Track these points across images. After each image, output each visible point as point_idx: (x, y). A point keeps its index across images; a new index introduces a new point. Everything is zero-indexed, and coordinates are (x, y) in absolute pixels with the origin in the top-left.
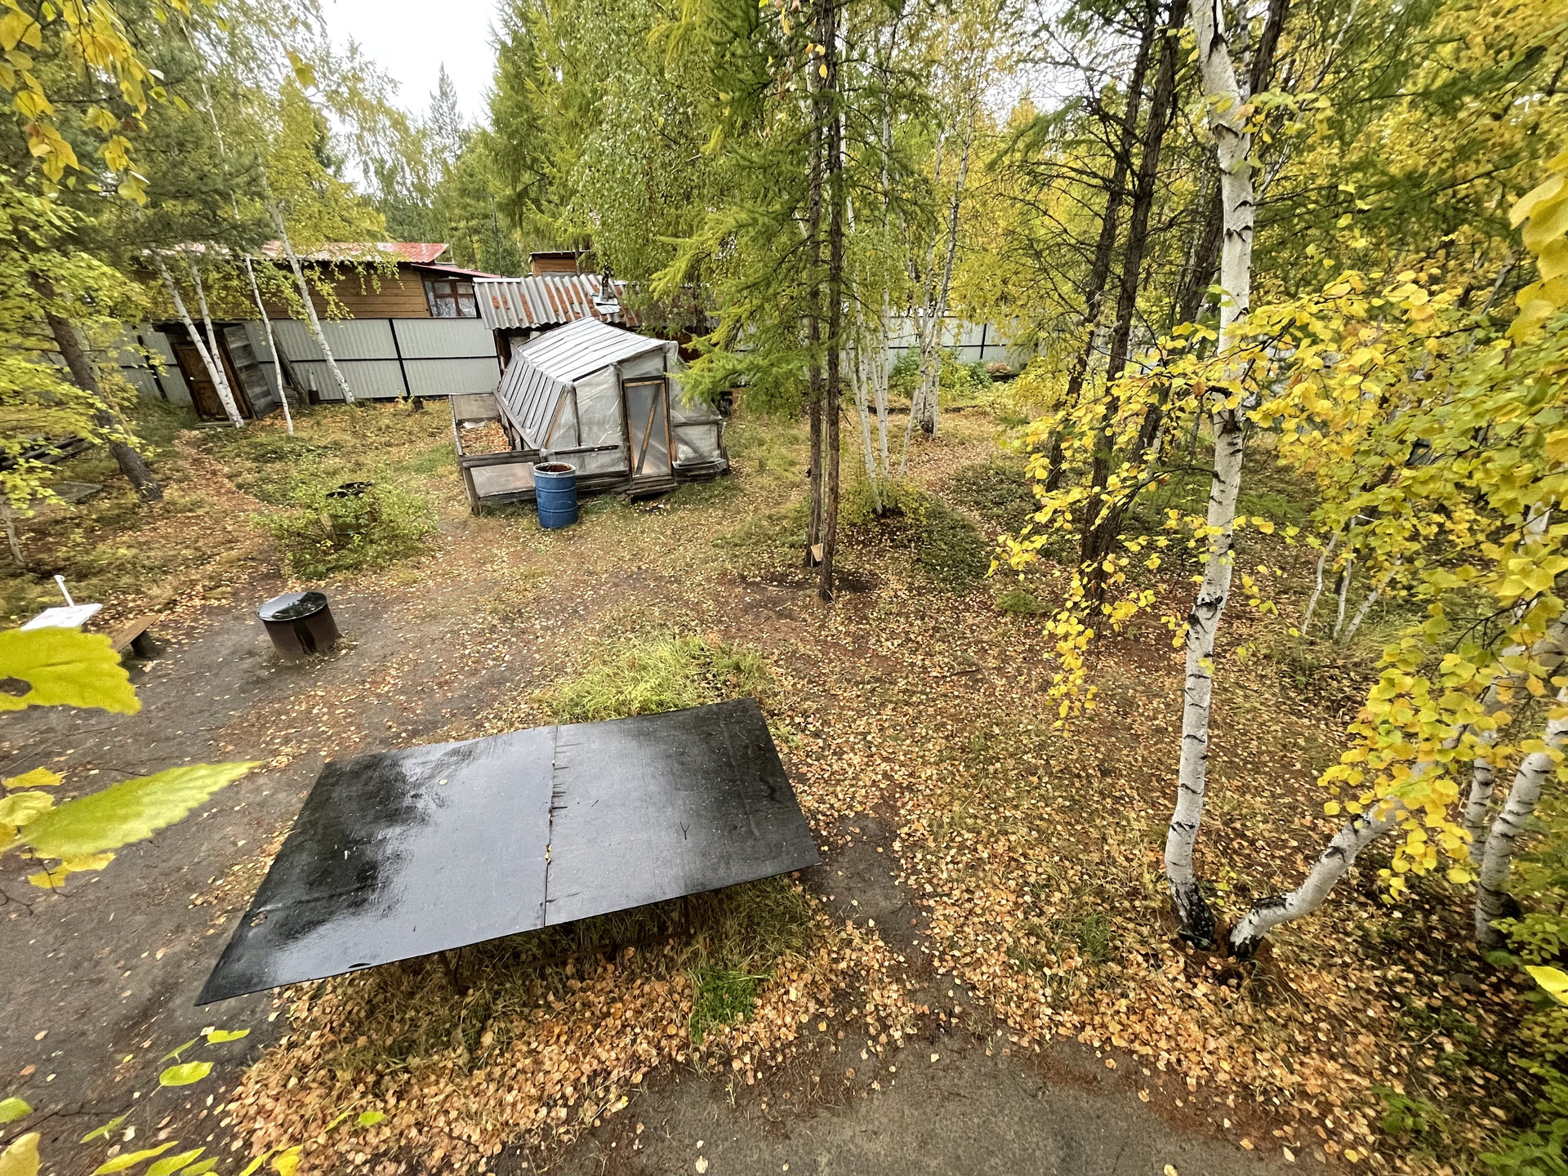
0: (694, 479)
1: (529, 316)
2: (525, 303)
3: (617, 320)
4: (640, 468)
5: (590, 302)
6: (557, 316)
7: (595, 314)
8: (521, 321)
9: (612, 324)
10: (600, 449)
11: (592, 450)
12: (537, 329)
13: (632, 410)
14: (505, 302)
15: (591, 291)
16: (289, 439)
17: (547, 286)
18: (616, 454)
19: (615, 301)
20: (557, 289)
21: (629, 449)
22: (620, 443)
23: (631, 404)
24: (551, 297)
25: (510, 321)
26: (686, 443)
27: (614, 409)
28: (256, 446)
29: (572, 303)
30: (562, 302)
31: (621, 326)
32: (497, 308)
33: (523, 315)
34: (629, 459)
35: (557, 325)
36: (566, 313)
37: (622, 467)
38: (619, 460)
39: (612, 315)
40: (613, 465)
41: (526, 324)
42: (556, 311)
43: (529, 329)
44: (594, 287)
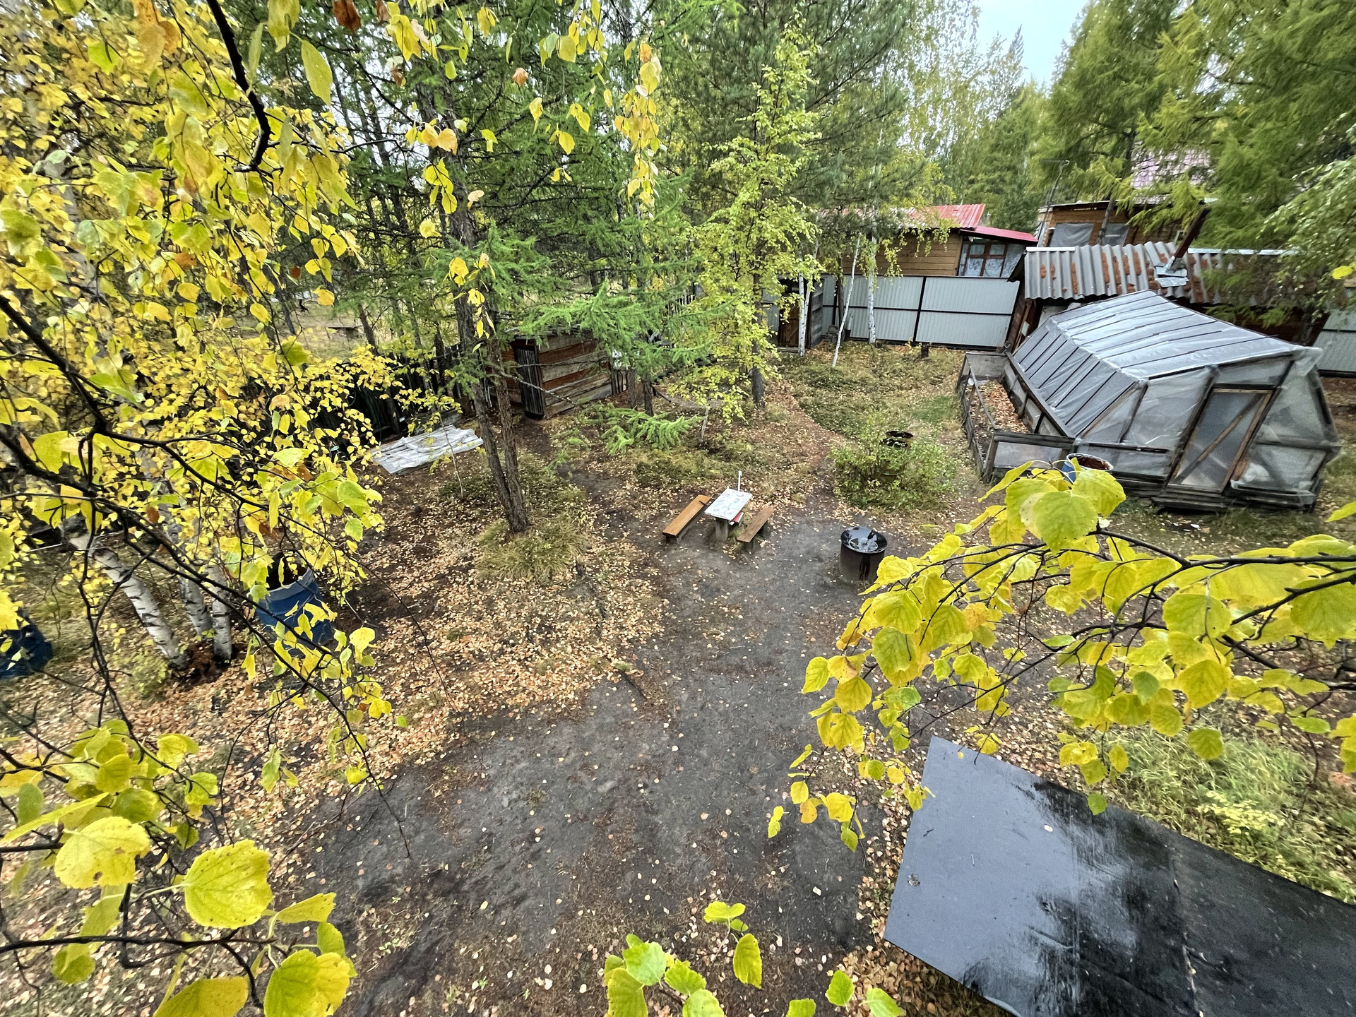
0: (1254, 505)
1: (1075, 287)
2: (1073, 272)
3: (1179, 294)
4: (1182, 477)
5: (1150, 273)
6: (1107, 287)
7: (1154, 287)
8: (1064, 291)
9: (1171, 299)
10: (1143, 450)
11: (1134, 449)
12: (1080, 301)
13: (1208, 418)
14: (1053, 272)
15: (1156, 261)
16: (833, 371)
17: (1103, 256)
18: (1162, 458)
19: (1185, 272)
20: (1114, 259)
21: (1180, 456)
22: (1172, 449)
23: (1209, 411)
24: (1105, 267)
25: (1053, 291)
26: (1265, 464)
27: (1184, 413)
28: (812, 373)
29: (1127, 274)
30: (1116, 272)
31: (1183, 302)
32: (1043, 277)
33: (1069, 286)
34: (1174, 467)
35: (1105, 297)
36: (1117, 284)
37: (1160, 473)
38: (1162, 465)
39: (1174, 288)
40: (1149, 468)
41: (1069, 295)
42: (1107, 283)
43: (1072, 300)
44: (1161, 256)
